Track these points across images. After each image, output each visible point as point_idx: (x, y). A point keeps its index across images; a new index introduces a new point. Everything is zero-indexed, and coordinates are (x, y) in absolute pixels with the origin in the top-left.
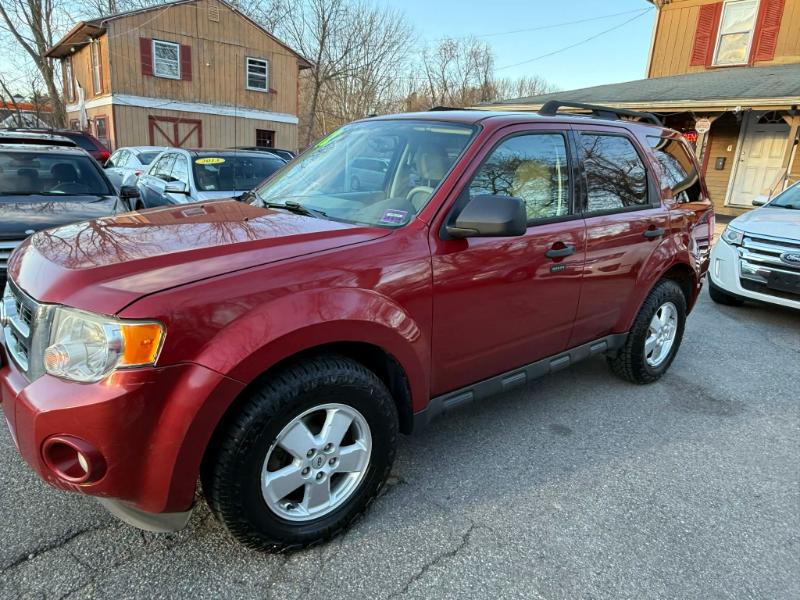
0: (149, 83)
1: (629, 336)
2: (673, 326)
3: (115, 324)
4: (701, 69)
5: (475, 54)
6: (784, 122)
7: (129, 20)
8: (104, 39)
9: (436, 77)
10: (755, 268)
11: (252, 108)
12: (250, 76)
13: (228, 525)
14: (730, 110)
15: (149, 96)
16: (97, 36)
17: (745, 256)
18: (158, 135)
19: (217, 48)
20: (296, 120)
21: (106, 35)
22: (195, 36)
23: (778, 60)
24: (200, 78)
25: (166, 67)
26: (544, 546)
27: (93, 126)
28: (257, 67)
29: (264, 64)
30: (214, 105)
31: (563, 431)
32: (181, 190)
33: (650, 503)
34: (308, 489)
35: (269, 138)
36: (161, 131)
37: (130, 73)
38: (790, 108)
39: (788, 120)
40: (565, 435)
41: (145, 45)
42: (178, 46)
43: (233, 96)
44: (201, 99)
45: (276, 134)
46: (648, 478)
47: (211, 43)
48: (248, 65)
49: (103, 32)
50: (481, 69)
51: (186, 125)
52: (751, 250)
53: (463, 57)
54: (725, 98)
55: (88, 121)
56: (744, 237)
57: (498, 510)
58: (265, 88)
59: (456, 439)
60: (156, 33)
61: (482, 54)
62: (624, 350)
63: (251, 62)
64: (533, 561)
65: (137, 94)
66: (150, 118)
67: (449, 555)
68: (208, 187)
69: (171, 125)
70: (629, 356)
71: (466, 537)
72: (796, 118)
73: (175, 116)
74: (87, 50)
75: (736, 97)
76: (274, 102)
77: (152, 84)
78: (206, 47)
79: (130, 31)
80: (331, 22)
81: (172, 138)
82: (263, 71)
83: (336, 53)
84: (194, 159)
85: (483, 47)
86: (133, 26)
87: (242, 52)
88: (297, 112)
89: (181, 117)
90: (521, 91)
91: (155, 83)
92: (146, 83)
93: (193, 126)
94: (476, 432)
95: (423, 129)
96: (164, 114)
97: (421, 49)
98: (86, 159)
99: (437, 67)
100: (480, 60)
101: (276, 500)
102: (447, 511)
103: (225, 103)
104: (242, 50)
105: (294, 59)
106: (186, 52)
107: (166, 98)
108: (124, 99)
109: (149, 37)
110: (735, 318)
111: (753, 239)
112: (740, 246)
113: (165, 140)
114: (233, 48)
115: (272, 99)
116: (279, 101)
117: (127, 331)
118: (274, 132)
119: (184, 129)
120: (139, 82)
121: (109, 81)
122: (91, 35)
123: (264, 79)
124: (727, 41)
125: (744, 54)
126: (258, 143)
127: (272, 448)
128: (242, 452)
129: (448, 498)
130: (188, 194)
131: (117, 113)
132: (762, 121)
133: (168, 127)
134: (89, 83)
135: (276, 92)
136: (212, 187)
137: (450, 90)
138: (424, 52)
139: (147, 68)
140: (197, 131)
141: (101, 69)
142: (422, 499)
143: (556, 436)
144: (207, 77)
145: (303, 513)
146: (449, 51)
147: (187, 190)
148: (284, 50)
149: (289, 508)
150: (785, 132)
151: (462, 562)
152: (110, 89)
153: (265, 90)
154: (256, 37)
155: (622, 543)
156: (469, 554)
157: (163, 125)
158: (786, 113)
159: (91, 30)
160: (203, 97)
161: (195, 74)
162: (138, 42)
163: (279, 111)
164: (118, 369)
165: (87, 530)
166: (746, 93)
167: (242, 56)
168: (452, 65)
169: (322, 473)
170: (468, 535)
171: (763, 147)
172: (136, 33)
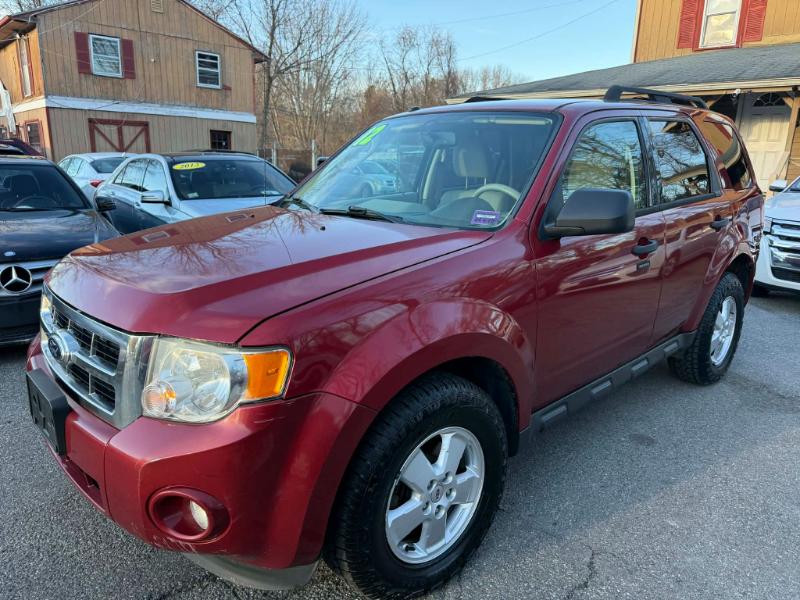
0: (87, 82)
1: (697, 334)
2: (732, 322)
3: (234, 353)
4: (688, 51)
5: (435, 43)
6: (783, 103)
7: (62, 13)
8: (34, 35)
9: (396, 67)
10: (783, 255)
11: (204, 107)
12: (201, 72)
13: (353, 574)
14: (729, 92)
15: (88, 97)
16: (24, 32)
17: (775, 244)
18: (99, 140)
19: (161, 42)
20: (252, 119)
21: (36, 30)
22: (137, 28)
23: (767, 40)
24: (144, 76)
25: (104, 64)
26: (676, 568)
27: (23, 133)
28: (208, 61)
29: (215, 58)
30: (162, 105)
31: (647, 441)
32: (160, 199)
33: (764, 511)
34: (426, 526)
35: (225, 140)
36: (104, 136)
37: (64, 72)
38: (791, 89)
39: (788, 101)
40: (649, 445)
41: (81, 40)
42: (118, 40)
43: (182, 94)
44: (147, 99)
45: (233, 135)
46: (754, 485)
47: (155, 36)
48: (197, 59)
49: (32, 27)
50: (444, 58)
51: (132, 128)
52: (781, 237)
53: (424, 46)
54: (723, 81)
55: (17, 127)
56: (773, 224)
57: (613, 532)
58: (218, 84)
59: (536, 456)
60: (91, 26)
61: (444, 43)
62: (690, 350)
63: (200, 56)
64: (672, 586)
65: (74, 96)
66: (90, 121)
67: (580, 587)
68: (191, 195)
69: (114, 128)
70: (695, 356)
71: (591, 565)
72: (795, 99)
73: (118, 118)
74: (12, 48)
75: (735, 79)
76: (229, 100)
77: (90, 83)
78: (149, 39)
79: (63, 25)
80: (281, 11)
81: (116, 143)
82: (215, 66)
83: (287, 45)
84: (171, 165)
85: (444, 35)
86: (66, 19)
87: (190, 46)
88: (255, 109)
89: (125, 119)
90: (484, 80)
91: (94, 83)
92: (84, 82)
93: (139, 129)
94: (555, 448)
95: (485, 121)
96: (106, 117)
97: (378, 39)
98: (53, 169)
99: (396, 57)
100: (442, 49)
101: (397, 542)
102: (560, 538)
103: (173, 101)
104: (191, 43)
105: (249, 53)
106: (127, 47)
107: (108, 99)
108: (58, 101)
109: (85, 31)
110: (767, 310)
111: (783, 226)
112: (770, 233)
113: (108, 146)
114: (180, 41)
115: (226, 96)
116: (234, 97)
117: (252, 360)
118: (230, 133)
119: (129, 132)
120: (76, 81)
121: (41, 82)
122: (17, 31)
123: (216, 74)
124: (714, 21)
125: (730, 36)
126: (214, 145)
127: (396, 483)
128: (371, 489)
129: (555, 524)
130: (168, 204)
131: (52, 117)
132: (758, 104)
133: (111, 131)
134: (16, 86)
135: (230, 89)
136: (196, 195)
137: (411, 81)
138: (381, 42)
139: (84, 66)
140: (143, 134)
141: (31, 68)
142: (528, 527)
143: (641, 447)
144: (153, 74)
145: (421, 554)
146: (407, 40)
147: (166, 199)
148: (236, 42)
149: (407, 549)
150: (784, 114)
151: (598, 594)
152: (42, 89)
153: (218, 87)
154: (204, 28)
155: (754, 557)
156: (602, 584)
157: (105, 129)
158: (786, 94)
159: (18, 25)
160: (149, 96)
161: (139, 71)
162: (72, 37)
163: (233, 109)
164: (241, 405)
165: (169, 593)
166: (743, 76)
167: (190, 50)
168: (412, 55)
169: (439, 507)
170: (592, 563)
171: (760, 130)
172: (69, 28)
